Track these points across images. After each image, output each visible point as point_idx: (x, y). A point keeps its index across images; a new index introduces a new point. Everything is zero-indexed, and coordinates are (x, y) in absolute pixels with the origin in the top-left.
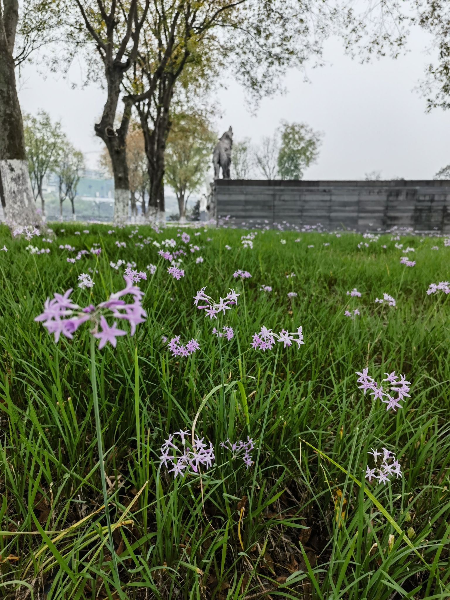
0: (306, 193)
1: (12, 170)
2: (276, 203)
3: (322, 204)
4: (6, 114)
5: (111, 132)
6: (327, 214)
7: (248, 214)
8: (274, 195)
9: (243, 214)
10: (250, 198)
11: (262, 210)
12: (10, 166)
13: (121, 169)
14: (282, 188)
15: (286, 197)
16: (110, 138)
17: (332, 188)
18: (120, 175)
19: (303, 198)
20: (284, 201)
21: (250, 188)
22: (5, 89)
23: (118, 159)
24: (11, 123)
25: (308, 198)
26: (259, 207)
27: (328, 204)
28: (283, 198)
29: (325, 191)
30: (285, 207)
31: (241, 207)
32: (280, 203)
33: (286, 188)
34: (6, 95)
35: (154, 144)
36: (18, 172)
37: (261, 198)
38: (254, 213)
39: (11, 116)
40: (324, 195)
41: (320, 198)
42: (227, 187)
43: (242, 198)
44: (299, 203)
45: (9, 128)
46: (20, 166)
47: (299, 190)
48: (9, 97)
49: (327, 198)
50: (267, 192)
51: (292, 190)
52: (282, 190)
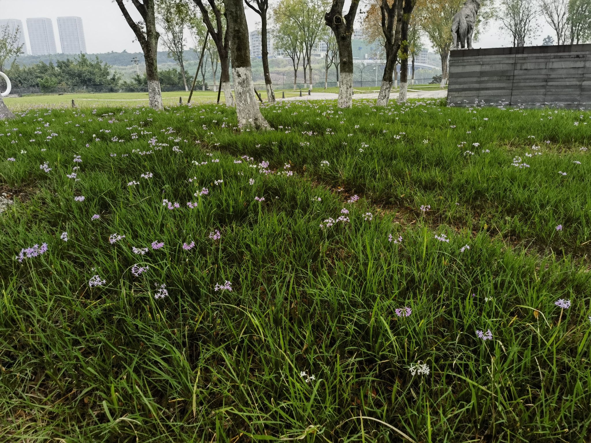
0: (554, 60)
1: (239, 76)
2: (516, 72)
3: (573, 71)
5: (339, 20)
6: (578, 83)
7: (483, 85)
8: (515, 64)
9: (477, 86)
10: (486, 68)
11: (499, 81)
12: (238, 73)
13: (346, 54)
14: (525, 55)
15: (529, 66)
16: (337, 26)
17: (587, 53)
18: (344, 60)
19: (550, 66)
20: (526, 69)
21: (487, 59)
23: (343, 45)
24: (239, 38)
25: (556, 65)
26: (496, 78)
27: (580, 71)
28: (524, 67)
29: (578, 56)
30: (527, 77)
31: (475, 79)
32: (521, 72)
33: (530, 55)
34: (235, 15)
36: (243, 77)
37: (499, 67)
38: (489, 85)
39: (238, 31)
40: (576, 61)
41: (572, 65)
42: (461, 58)
43: (477, 69)
44: (544, 72)
45: (237, 42)
46: (245, 72)
47: (545, 58)
48: (237, 17)
49: (580, 64)
50: (507, 62)
51: (537, 58)
52: (525, 58)
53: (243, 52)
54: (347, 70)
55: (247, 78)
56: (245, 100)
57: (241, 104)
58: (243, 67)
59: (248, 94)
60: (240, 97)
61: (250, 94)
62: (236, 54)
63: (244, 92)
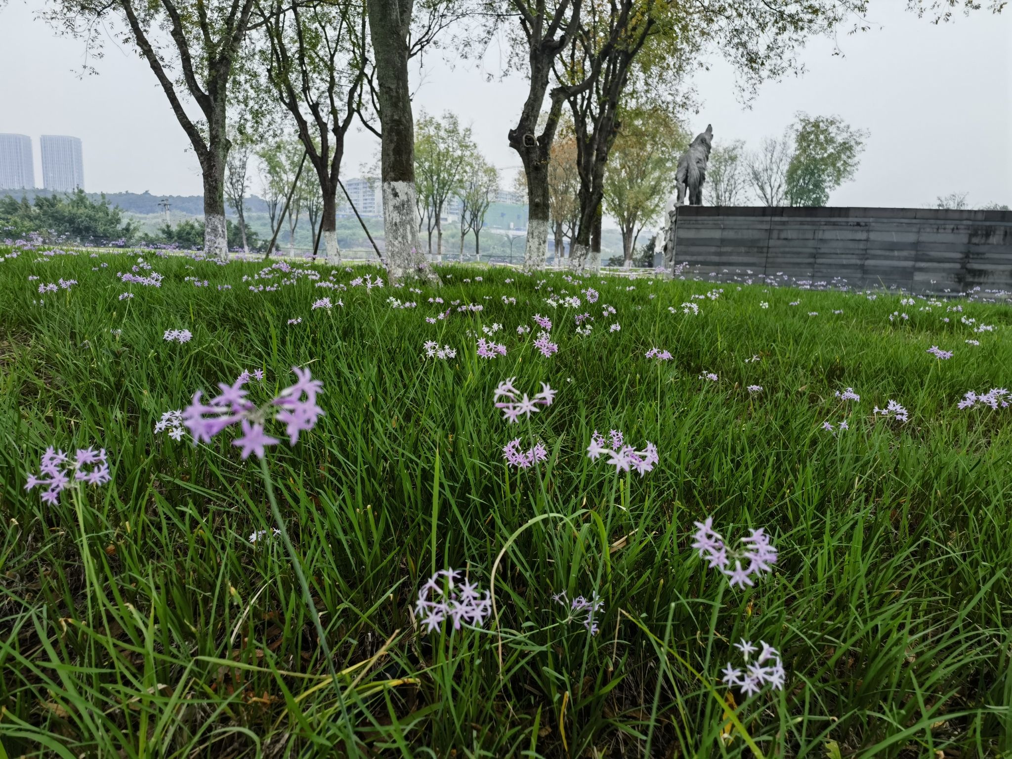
0: (825, 227)
1: (396, 195)
2: (772, 243)
3: (851, 245)
4: (393, 121)
5: (530, 140)
6: (859, 262)
7: (724, 259)
8: (770, 231)
9: (716, 259)
10: (730, 235)
11: (747, 253)
12: (393, 189)
13: (540, 192)
14: (784, 219)
15: (790, 234)
16: (527, 149)
17: (871, 220)
18: (537, 200)
19: (820, 235)
20: (786, 239)
21: (730, 220)
22: (393, 87)
23: (536, 178)
24: (399, 133)
25: (828, 235)
26: (743, 249)
27: (862, 246)
28: (783, 235)
29: (858, 224)
30: (787, 250)
31: (713, 249)
32: (780, 242)
33: (791, 219)
34: (394, 94)
35: (592, 155)
36: (402, 197)
37: (748, 235)
38: (734, 259)
39: (398, 122)
40: (856, 231)
41: (849, 235)
42: (694, 218)
43: (717, 234)
44: (811, 243)
45: (395, 138)
46: (406, 190)
47: (813, 223)
48: (398, 98)
49: (862, 236)
50: (760, 226)
51: (802, 223)
52: (784, 223)
53: (404, 157)
54: (540, 215)
55: (408, 201)
56: (404, 237)
57: (396, 243)
58: (404, 180)
59: (408, 227)
60: (396, 231)
61: (412, 227)
62: (392, 158)
63: (403, 223)
